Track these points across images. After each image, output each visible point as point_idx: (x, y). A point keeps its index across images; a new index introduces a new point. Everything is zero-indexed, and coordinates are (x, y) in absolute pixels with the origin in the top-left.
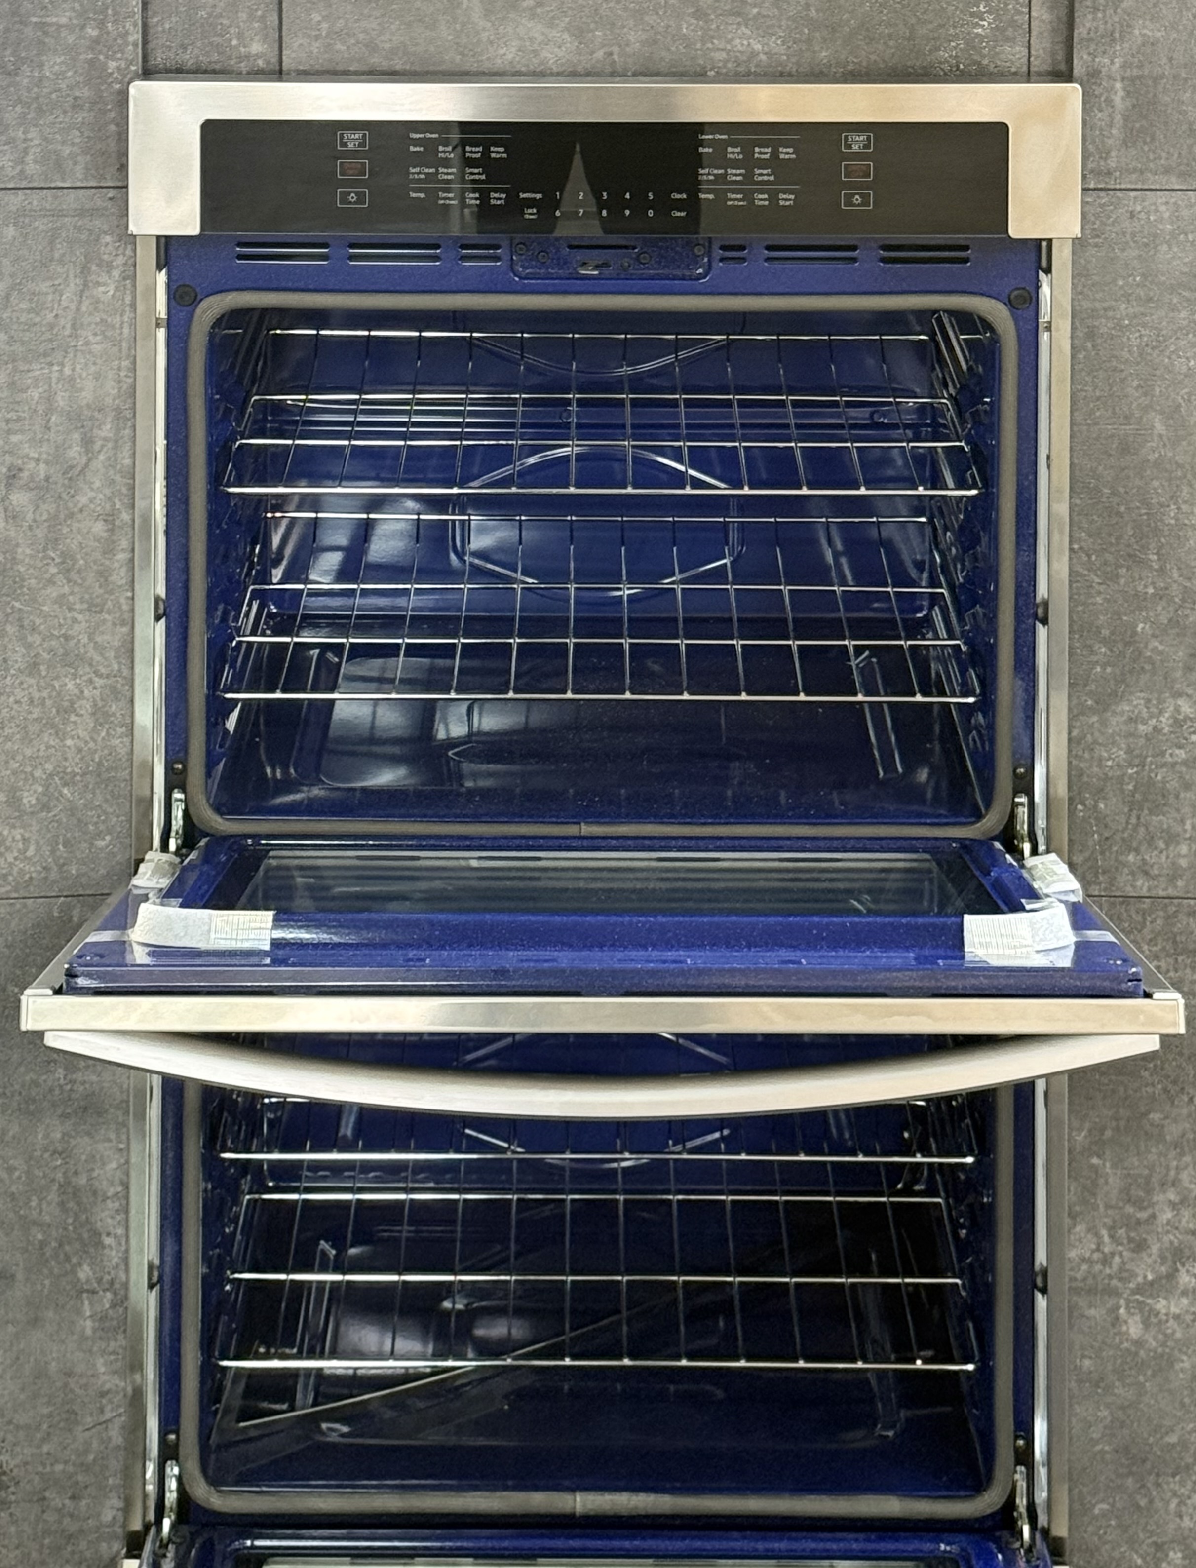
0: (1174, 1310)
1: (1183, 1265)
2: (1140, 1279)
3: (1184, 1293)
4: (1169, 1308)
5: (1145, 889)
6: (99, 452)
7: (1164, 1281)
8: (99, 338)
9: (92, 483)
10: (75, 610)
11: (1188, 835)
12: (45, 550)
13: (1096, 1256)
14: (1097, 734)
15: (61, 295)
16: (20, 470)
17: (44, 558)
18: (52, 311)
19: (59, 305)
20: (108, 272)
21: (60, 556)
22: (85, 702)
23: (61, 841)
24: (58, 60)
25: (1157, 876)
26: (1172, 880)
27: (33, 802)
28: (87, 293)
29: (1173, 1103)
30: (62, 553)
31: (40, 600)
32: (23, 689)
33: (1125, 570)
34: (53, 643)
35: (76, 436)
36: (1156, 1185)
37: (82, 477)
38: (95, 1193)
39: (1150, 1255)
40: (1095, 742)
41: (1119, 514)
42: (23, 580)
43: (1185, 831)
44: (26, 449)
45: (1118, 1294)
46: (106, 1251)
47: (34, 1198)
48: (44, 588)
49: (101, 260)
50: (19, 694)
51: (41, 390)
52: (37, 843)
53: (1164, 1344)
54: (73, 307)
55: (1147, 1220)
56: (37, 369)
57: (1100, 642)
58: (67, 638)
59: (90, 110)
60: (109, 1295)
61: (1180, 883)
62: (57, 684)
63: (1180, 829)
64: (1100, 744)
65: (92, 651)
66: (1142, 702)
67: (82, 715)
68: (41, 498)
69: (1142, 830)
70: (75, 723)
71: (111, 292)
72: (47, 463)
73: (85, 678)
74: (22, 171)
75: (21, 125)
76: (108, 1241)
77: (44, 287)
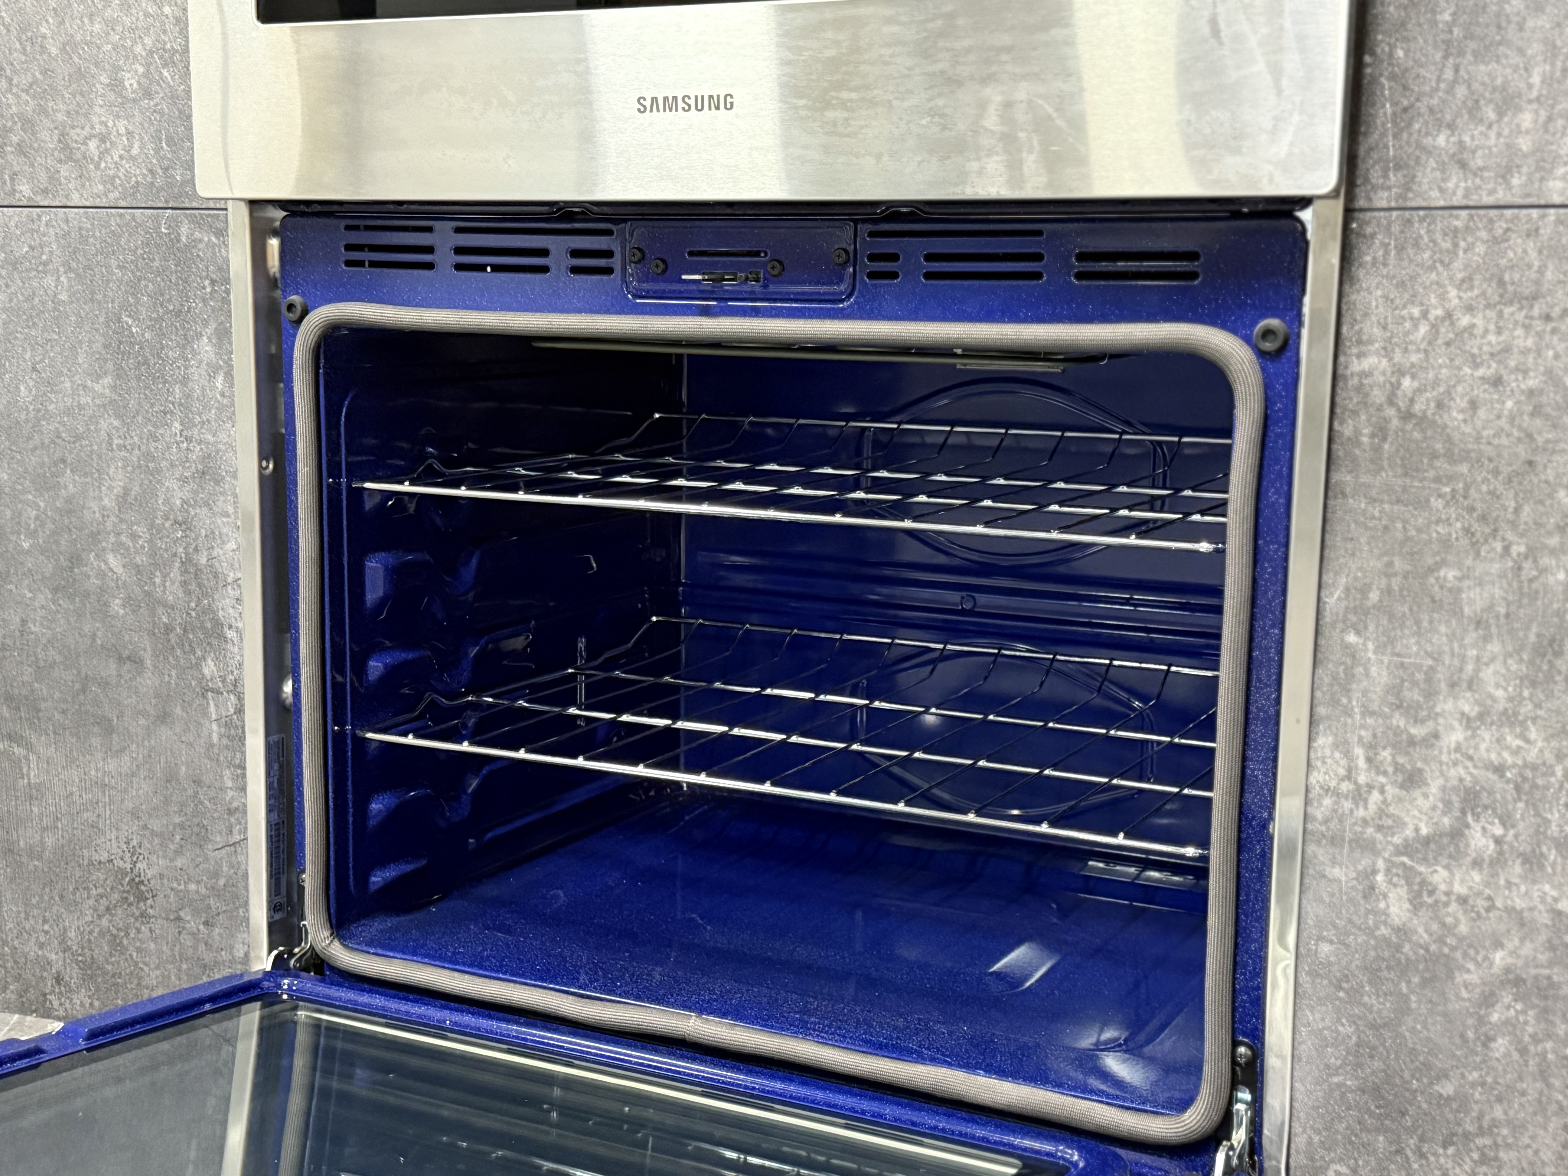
0: (1459, 888)
1: (1477, 817)
3: (1477, 863)
4: (1451, 883)
5: (1460, 193)
7: (1445, 841)
11: (1534, 94)
25: (1481, 169)
26: (1504, 176)
29: (1478, 554)
36: (1443, 685)
39: (1426, 796)
43: (1530, 87)
45: (1376, 853)
53: (1441, 941)
55: (1424, 740)
61: (1516, 181)
63: (1522, 85)
69: (1461, 91)
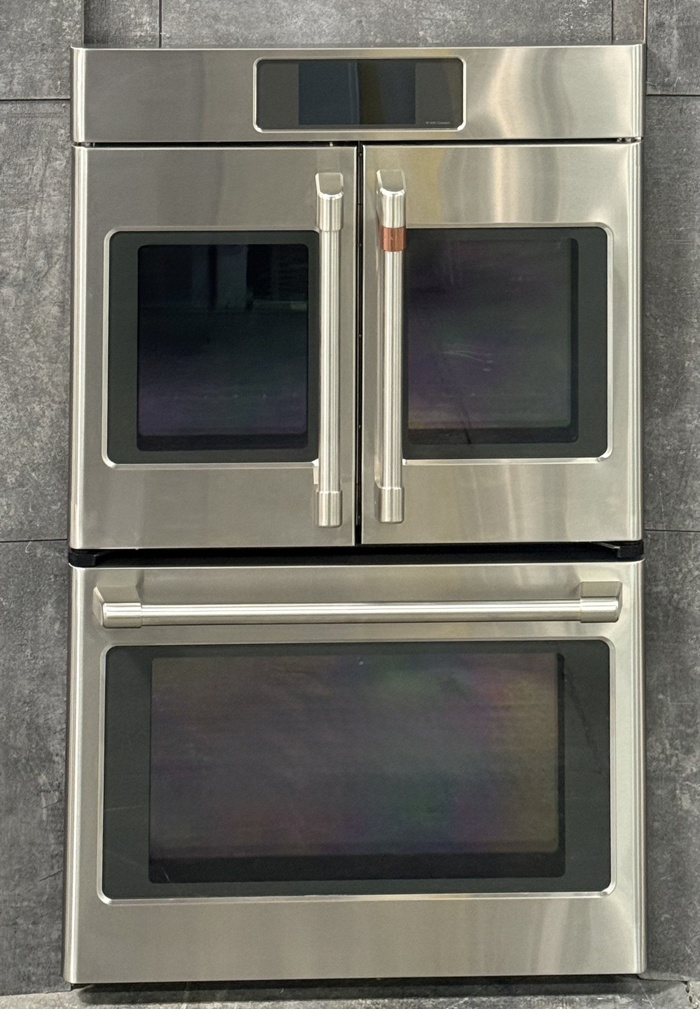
2: (689, 771)
6: (56, 263)
8: (55, 192)
9: (51, 282)
10: (39, 361)
12: (23, 323)
13: (662, 756)
14: (660, 429)
15: (33, 166)
16: (8, 274)
17: (22, 329)
18: (28, 176)
19: (33, 172)
20: (62, 152)
21: (31, 328)
22: (45, 419)
23: (30, 506)
24: (33, 22)
27: (14, 481)
28: (49, 165)
30: (33, 325)
31: (19, 355)
32: (8, 411)
33: (677, 328)
34: (27, 382)
35: (42, 253)
37: (45, 279)
38: (49, 729)
40: (659, 435)
41: (673, 294)
42: (8, 342)
44: (11, 261)
46: (56, 766)
47: (11, 732)
48: (22, 347)
49: (58, 144)
50: (6, 413)
51: (20, 224)
52: (16, 508)
54: (41, 173)
56: (19, 212)
57: (662, 373)
58: (34, 378)
59: (52, 52)
60: (57, 793)
62: (29, 408)
64: (663, 436)
65: (50, 387)
66: (688, 410)
67: (44, 427)
68: (21, 292)
70: (40, 432)
71: (64, 164)
72: (24, 270)
73: (46, 404)
74: (11, 90)
75: (9, 61)
76: (56, 759)
77: (23, 161)
